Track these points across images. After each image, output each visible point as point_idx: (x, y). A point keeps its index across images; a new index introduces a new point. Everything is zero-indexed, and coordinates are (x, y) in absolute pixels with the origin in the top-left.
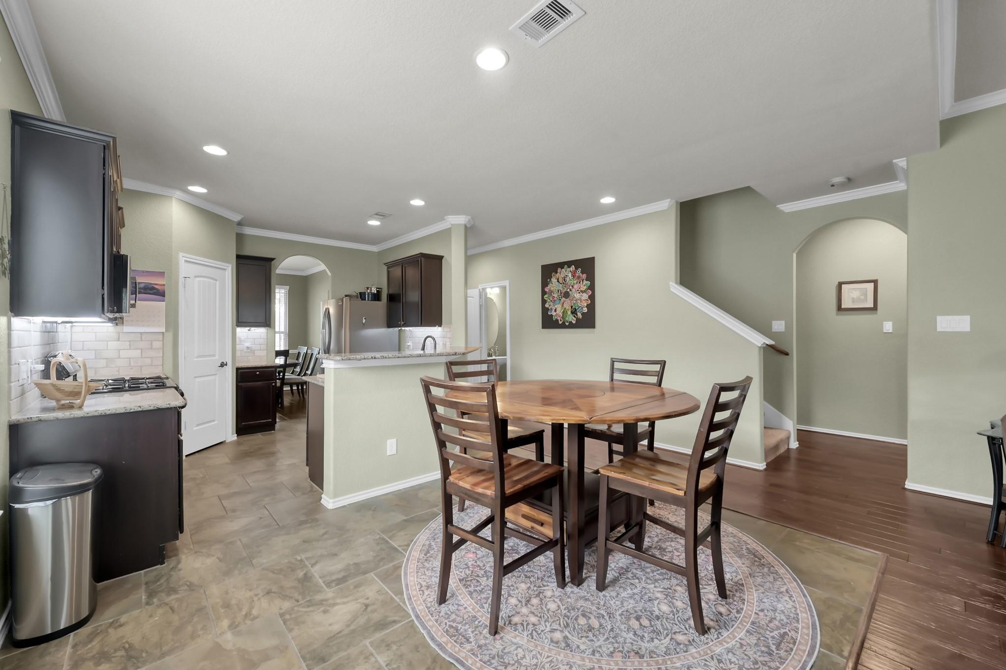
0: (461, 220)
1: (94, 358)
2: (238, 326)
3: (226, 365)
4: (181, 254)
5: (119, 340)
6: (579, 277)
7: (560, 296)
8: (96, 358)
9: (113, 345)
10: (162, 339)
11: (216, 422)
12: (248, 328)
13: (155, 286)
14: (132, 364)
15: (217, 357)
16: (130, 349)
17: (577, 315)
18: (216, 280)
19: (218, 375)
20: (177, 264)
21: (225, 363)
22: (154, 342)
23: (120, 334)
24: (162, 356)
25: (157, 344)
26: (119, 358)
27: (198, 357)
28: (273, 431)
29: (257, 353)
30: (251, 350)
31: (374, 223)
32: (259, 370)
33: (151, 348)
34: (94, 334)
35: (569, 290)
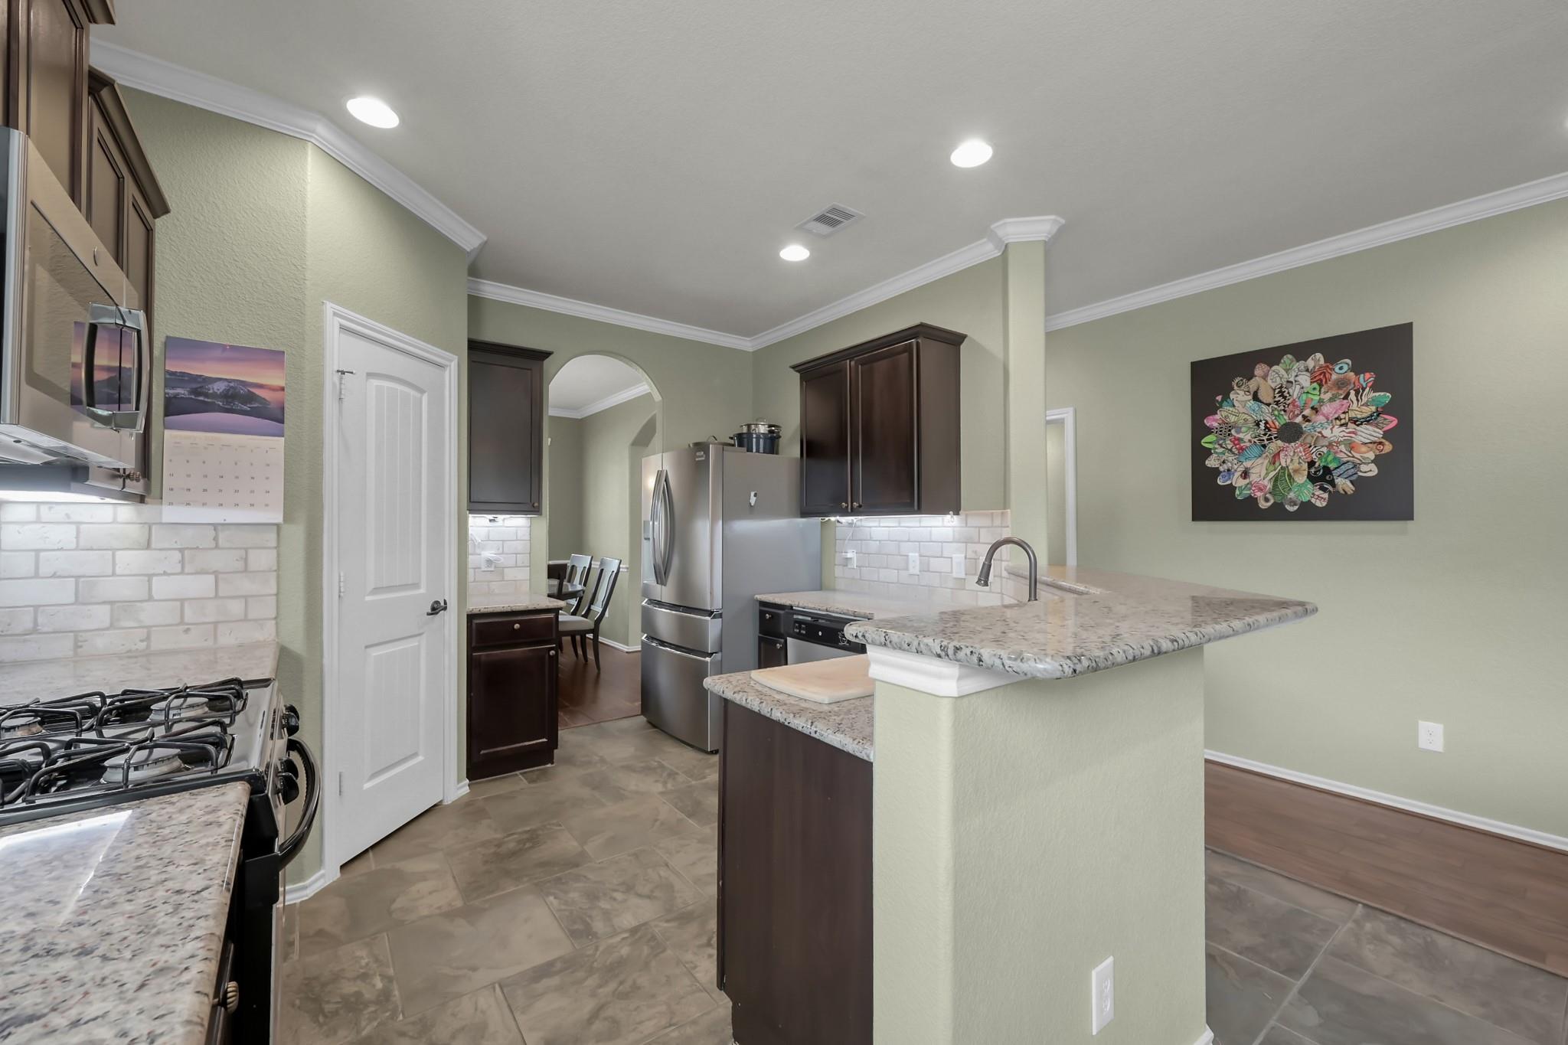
0: (1037, 228)
1: (72, 599)
2: (472, 511)
3: (445, 609)
4: (330, 307)
5: (148, 546)
6: (1341, 384)
7: (1265, 438)
8: (77, 602)
9: (130, 560)
10: (274, 544)
11: (420, 758)
12: (491, 517)
13: (257, 391)
14: (189, 616)
15: (422, 591)
16: (182, 572)
17: (1333, 484)
18: (422, 391)
19: (424, 635)
20: (320, 331)
21: (442, 604)
22: (252, 554)
23: (154, 528)
24: (274, 591)
25: (263, 559)
26: (150, 598)
27: (377, 590)
28: (549, 765)
29: (510, 574)
30: (495, 567)
31: (795, 253)
32: (519, 618)
33: (246, 570)
34: (74, 527)
35: (1299, 420)
